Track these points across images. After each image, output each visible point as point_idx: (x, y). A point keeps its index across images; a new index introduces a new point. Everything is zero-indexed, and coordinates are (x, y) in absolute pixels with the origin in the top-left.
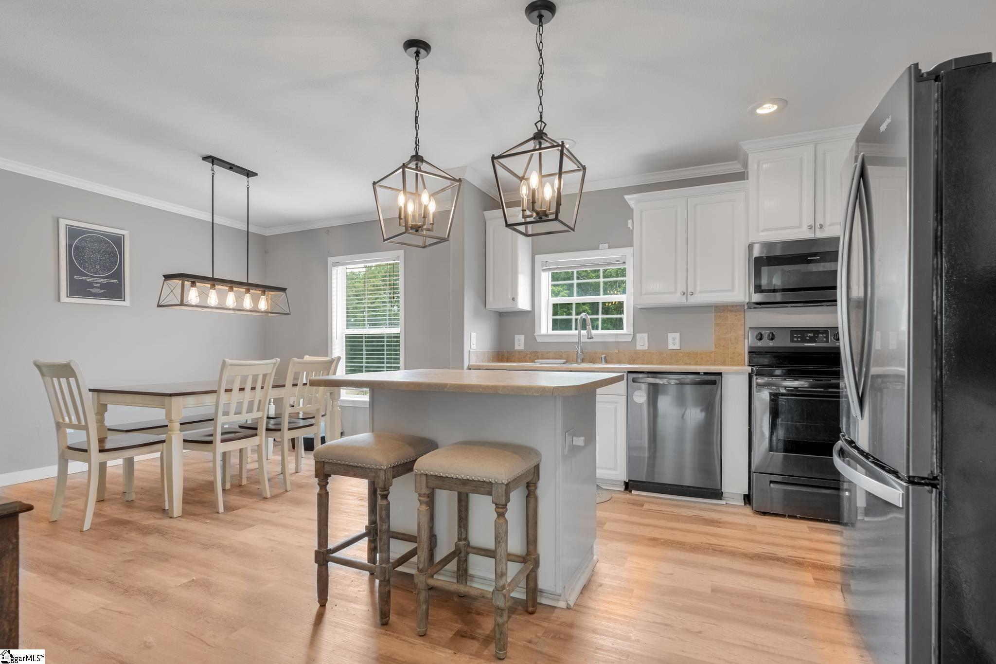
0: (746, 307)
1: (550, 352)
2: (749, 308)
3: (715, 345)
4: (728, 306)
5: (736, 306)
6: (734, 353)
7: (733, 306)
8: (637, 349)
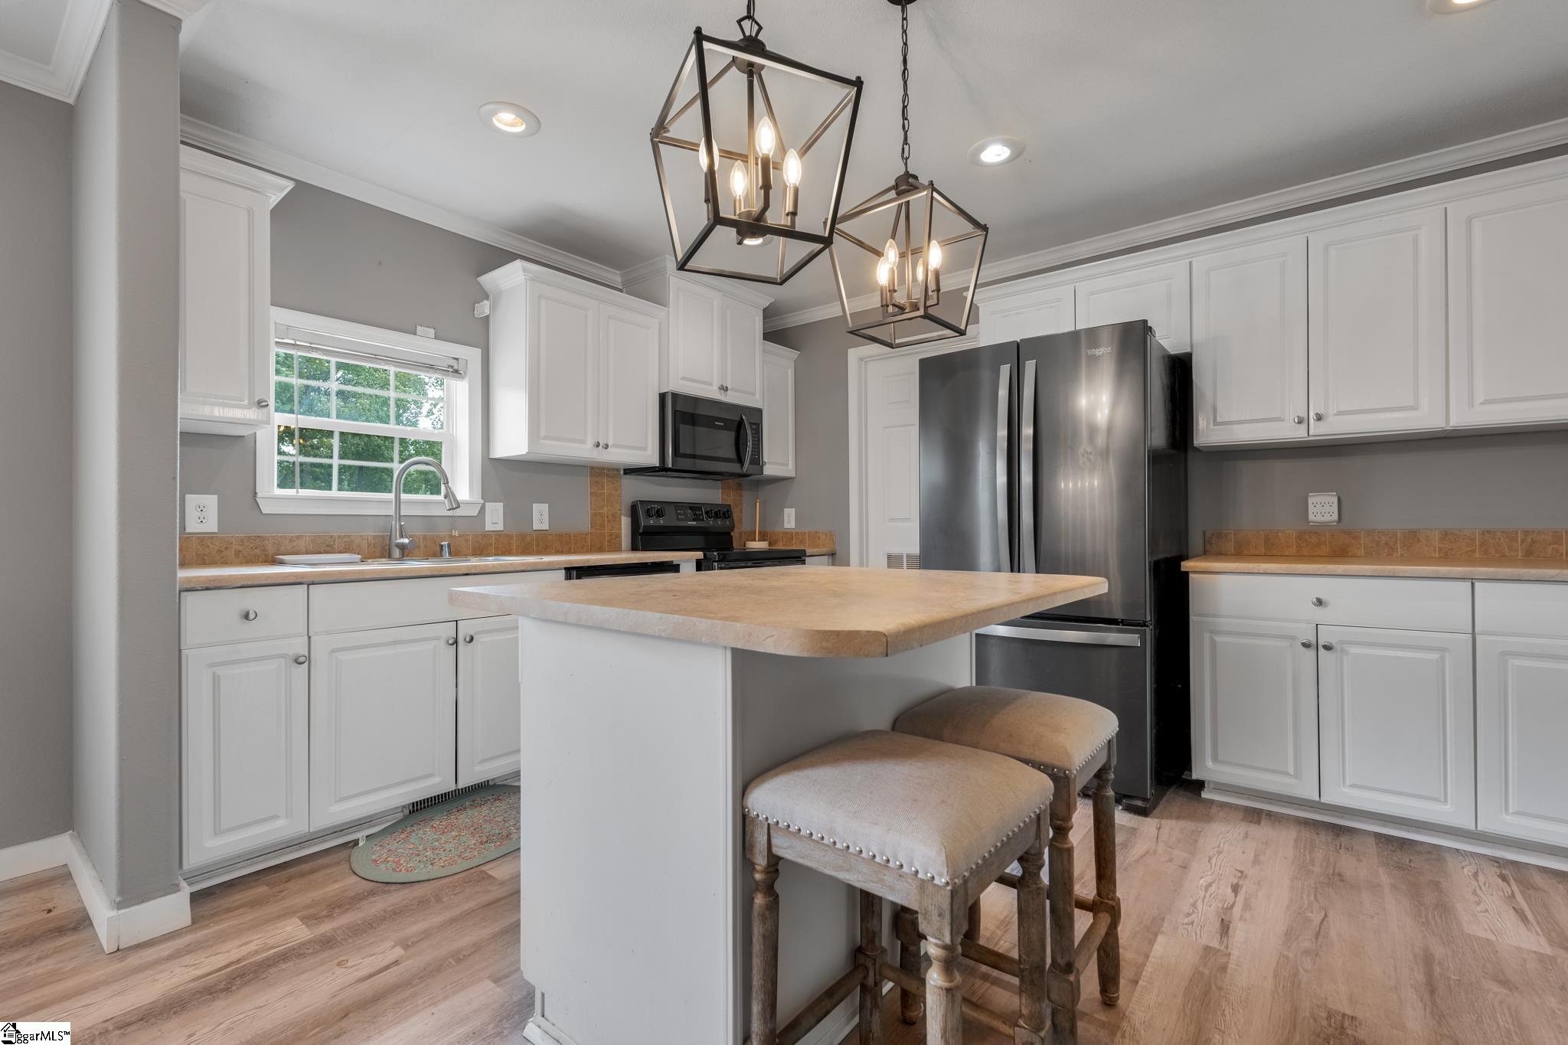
0: (622, 472)
1: (298, 537)
2: (625, 473)
3: (591, 523)
4: (604, 469)
5: (613, 469)
6: (611, 535)
7: (609, 469)
8: (487, 529)
